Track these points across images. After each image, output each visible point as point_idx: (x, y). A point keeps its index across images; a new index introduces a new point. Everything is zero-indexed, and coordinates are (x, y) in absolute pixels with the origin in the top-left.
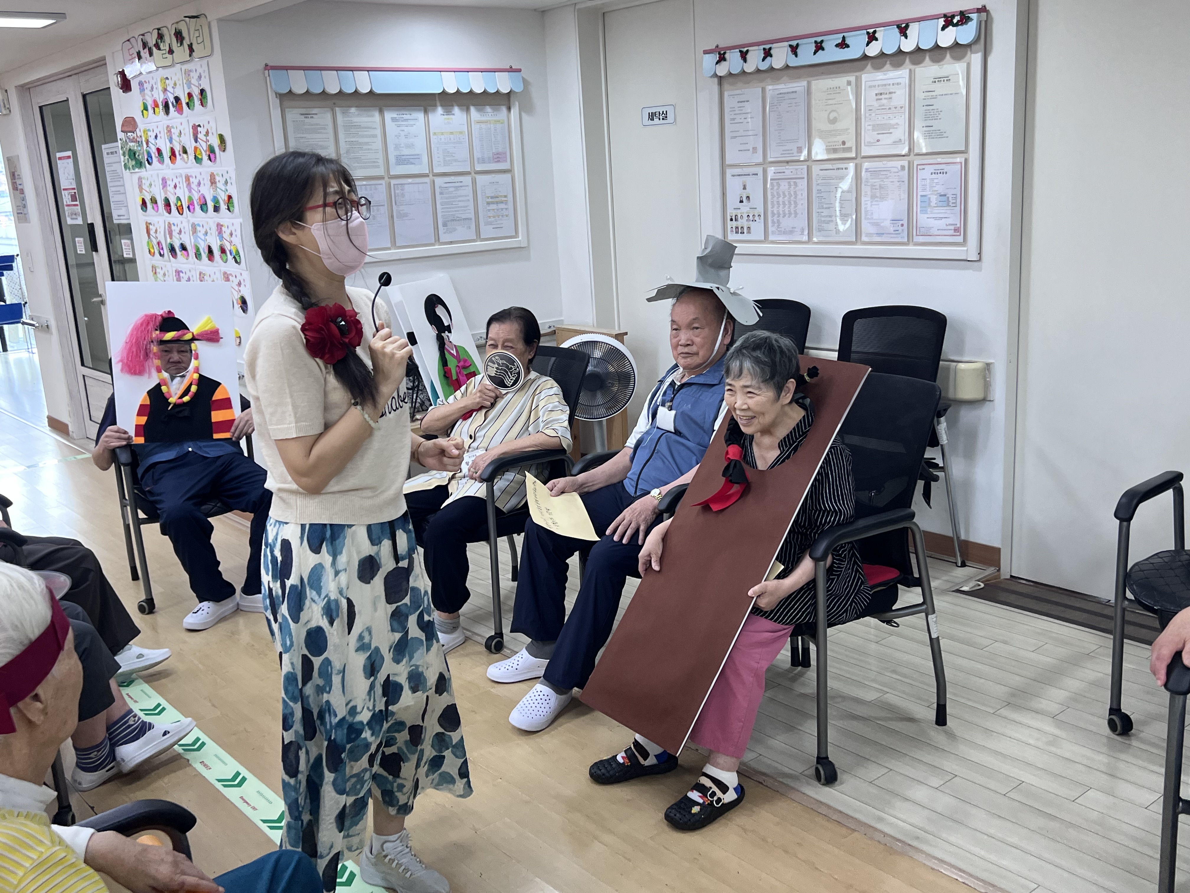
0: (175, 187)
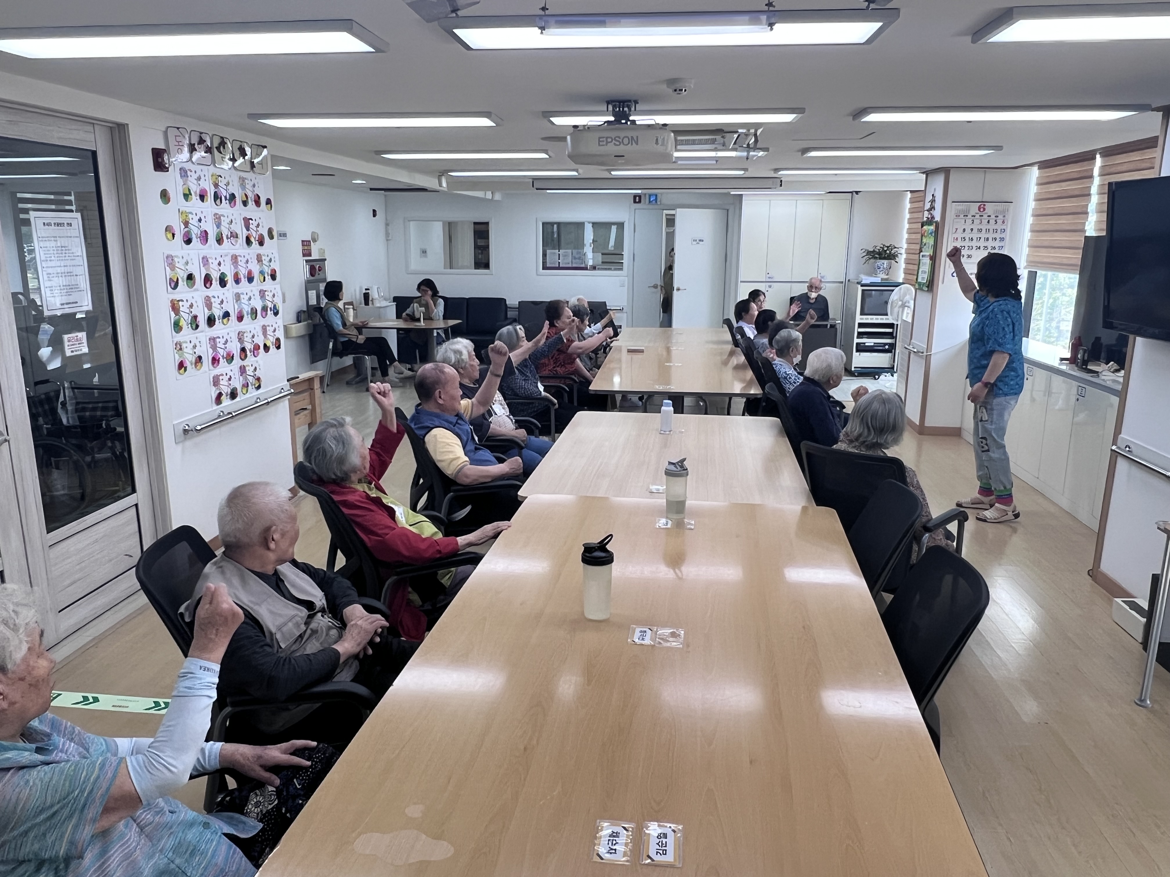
0: (219, 264)
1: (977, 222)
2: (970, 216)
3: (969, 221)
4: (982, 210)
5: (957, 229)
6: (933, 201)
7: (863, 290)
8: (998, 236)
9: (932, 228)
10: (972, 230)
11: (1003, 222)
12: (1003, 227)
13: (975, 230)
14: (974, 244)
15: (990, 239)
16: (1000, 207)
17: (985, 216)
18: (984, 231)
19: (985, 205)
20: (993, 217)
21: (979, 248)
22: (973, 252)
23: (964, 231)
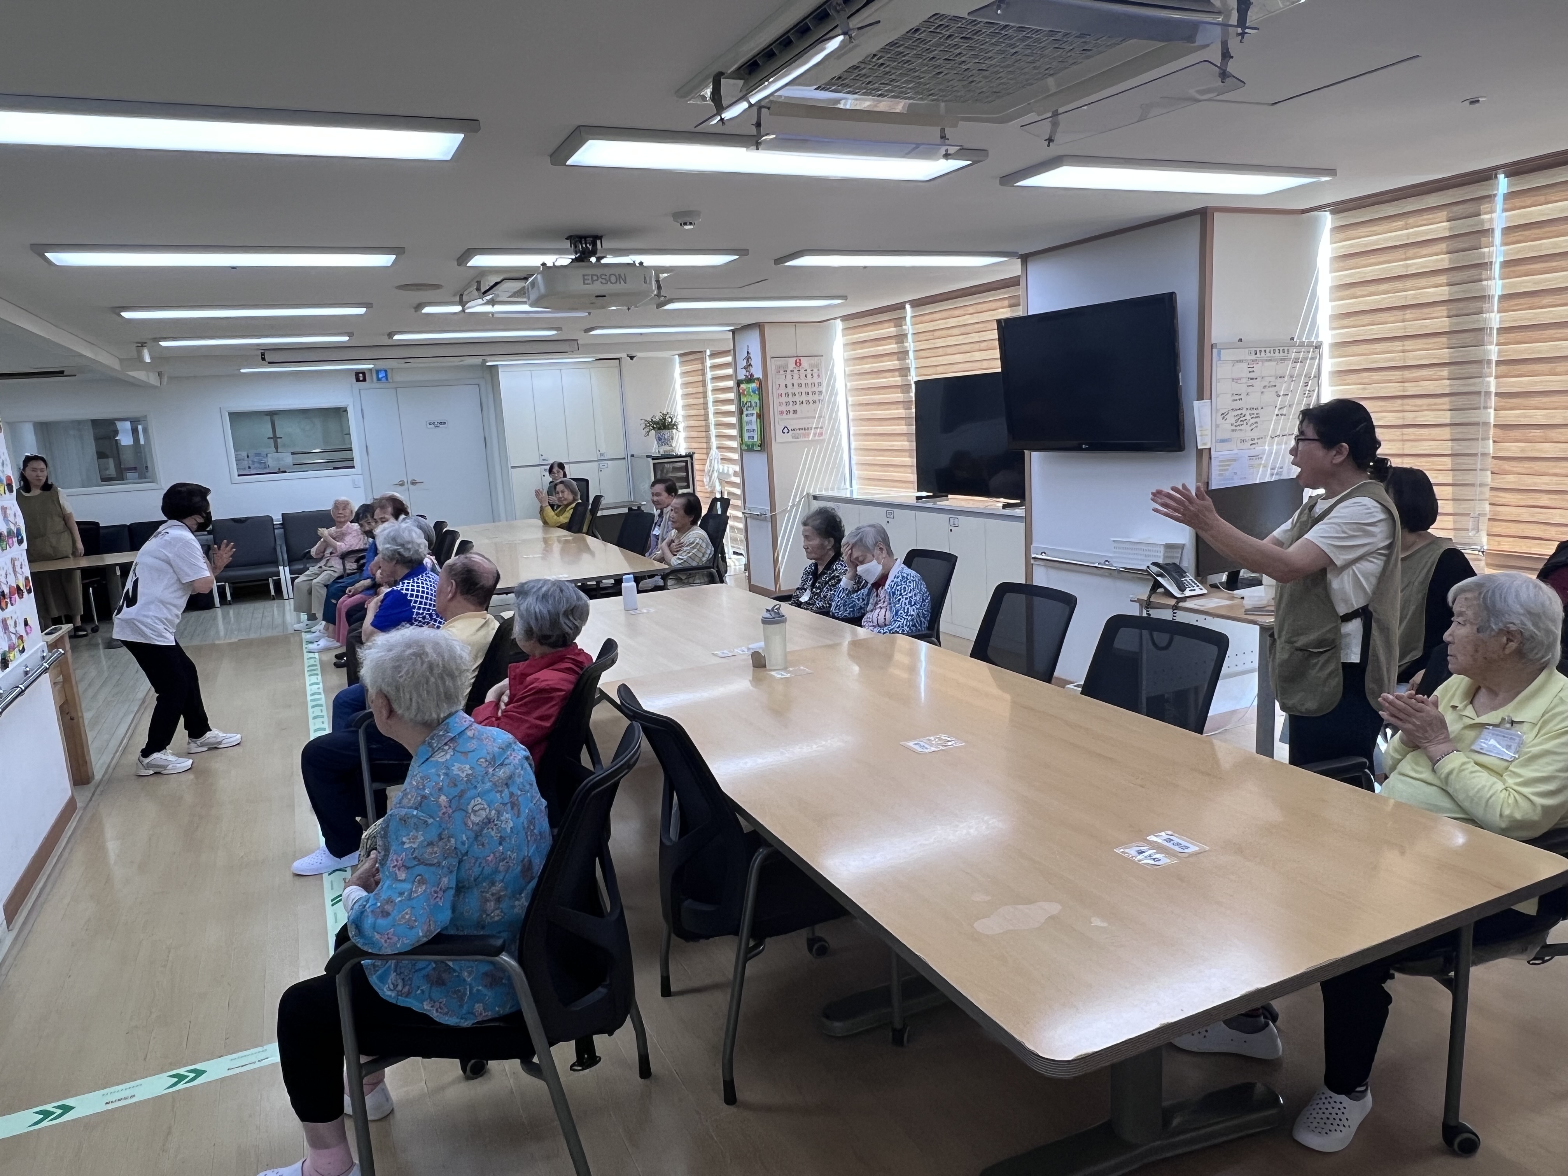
1: (796, 376)
2: (789, 371)
3: (789, 376)
4: (798, 365)
5: (780, 385)
6: (748, 358)
7: (654, 464)
9: (754, 385)
10: (793, 385)
11: (819, 376)
12: (819, 380)
13: (796, 385)
14: (797, 398)
15: (810, 393)
16: (814, 361)
17: (802, 371)
18: (803, 386)
19: (800, 360)
20: (809, 371)
21: (802, 403)
22: (797, 407)
23: (786, 386)
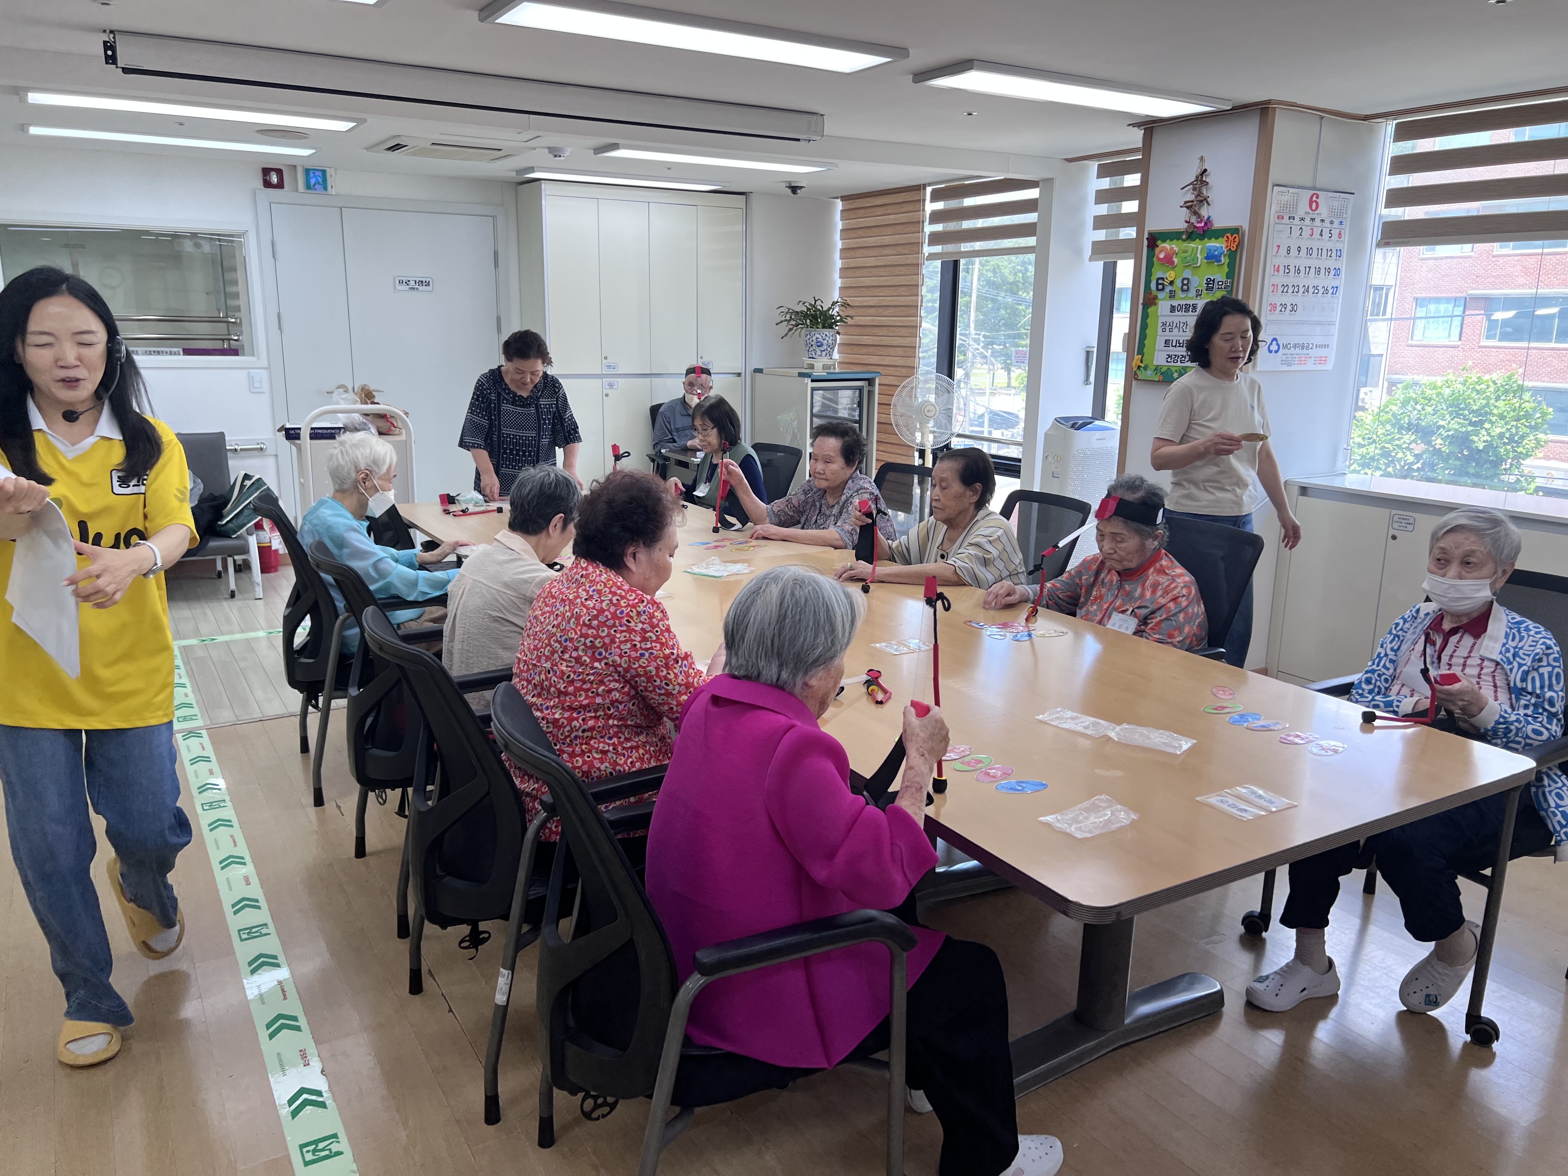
1: (1306, 232)
2: (1297, 219)
3: (1296, 231)
4: (1314, 206)
5: (1279, 246)
6: (1199, 184)
8: (1331, 264)
9: (1213, 245)
10: (1299, 249)
11: (1338, 235)
12: (1339, 246)
13: (1304, 251)
14: (1301, 280)
15: (1322, 272)
16: (1337, 201)
17: (1317, 222)
18: (1314, 254)
19: (1317, 197)
20: (1327, 223)
21: (1307, 290)
22: (1298, 299)
23: (1289, 251)
